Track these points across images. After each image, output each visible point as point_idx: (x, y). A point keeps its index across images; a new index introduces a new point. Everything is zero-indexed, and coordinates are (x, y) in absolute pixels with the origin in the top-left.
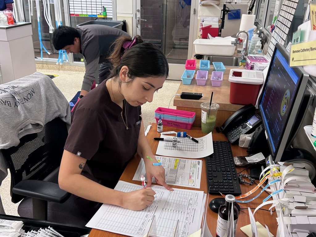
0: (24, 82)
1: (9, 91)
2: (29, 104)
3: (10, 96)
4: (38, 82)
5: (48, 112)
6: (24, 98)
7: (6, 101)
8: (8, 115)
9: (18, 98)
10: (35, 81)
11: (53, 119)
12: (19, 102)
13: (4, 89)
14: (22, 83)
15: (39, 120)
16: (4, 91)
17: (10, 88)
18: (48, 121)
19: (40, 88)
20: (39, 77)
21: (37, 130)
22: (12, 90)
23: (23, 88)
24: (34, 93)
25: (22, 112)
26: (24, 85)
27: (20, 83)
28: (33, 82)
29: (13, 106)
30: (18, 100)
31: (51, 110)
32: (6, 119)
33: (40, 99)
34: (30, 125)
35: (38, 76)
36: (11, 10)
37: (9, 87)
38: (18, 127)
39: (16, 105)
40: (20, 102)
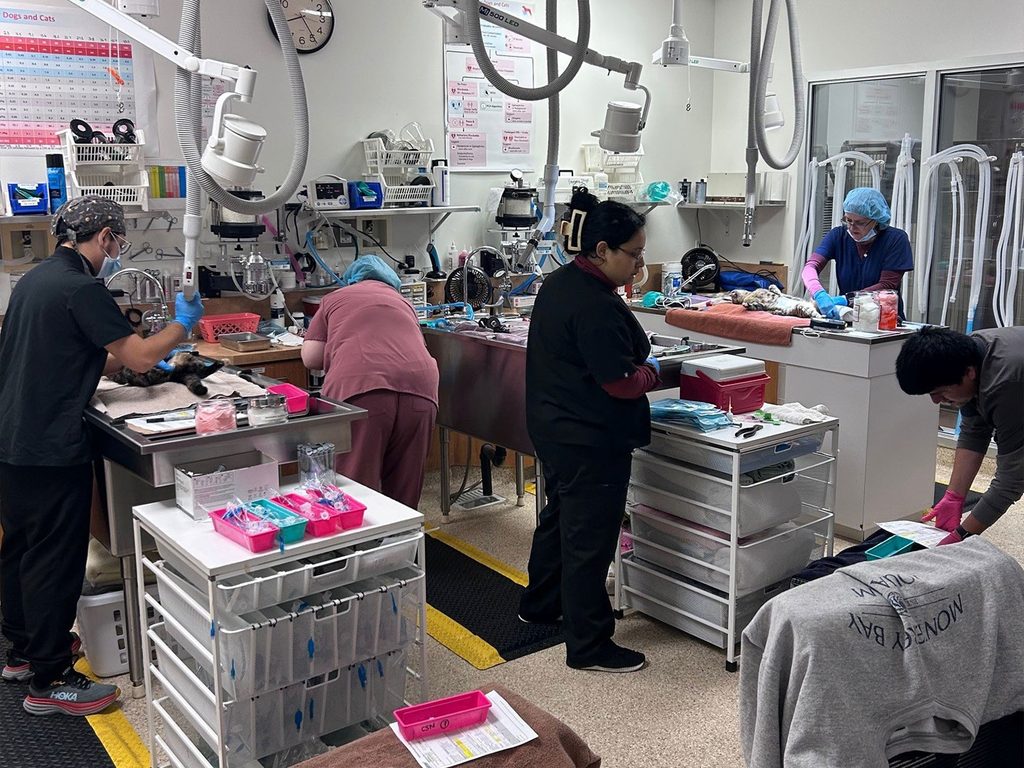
0: (933, 565)
1: (885, 591)
2: (939, 647)
3: (885, 611)
4: (977, 574)
5: (995, 687)
6: (927, 624)
7: (871, 624)
8: (869, 670)
9: (909, 624)
10: (969, 569)
11: (1007, 713)
12: (909, 637)
13: (872, 582)
14: (927, 569)
15: (963, 712)
16: (871, 588)
17: (888, 583)
18: (990, 718)
19: (983, 598)
20: (981, 558)
21: (952, 743)
22: (895, 590)
23: (929, 591)
24: (961, 611)
25: (913, 673)
26: (933, 580)
27: (919, 568)
28: (963, 571)
29: (889, 644)
30: (910, 629)
31: (1009, 680)
32: (862, 683)
33: (977, 638)
34: (932, 720)
35: (979, 552)
36: (895, 289)
37: (885, 577)
38: (891, 718)
39: (898, 641)
40: (913, 638)
